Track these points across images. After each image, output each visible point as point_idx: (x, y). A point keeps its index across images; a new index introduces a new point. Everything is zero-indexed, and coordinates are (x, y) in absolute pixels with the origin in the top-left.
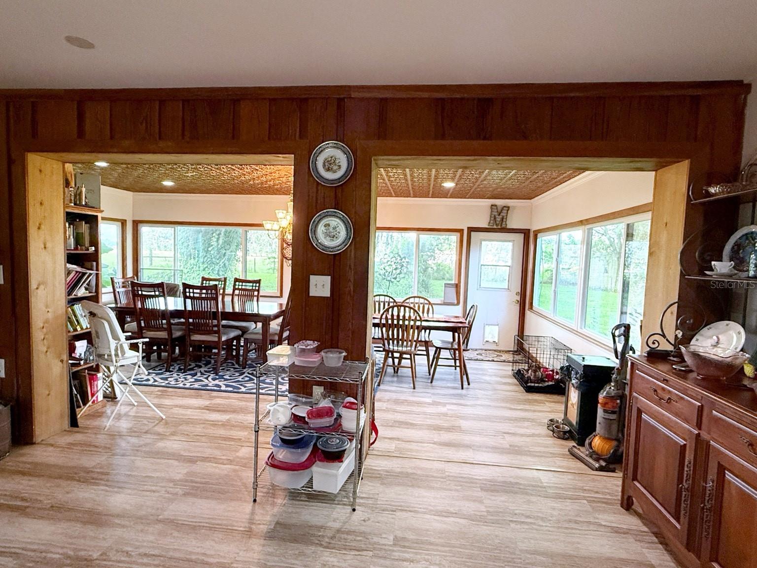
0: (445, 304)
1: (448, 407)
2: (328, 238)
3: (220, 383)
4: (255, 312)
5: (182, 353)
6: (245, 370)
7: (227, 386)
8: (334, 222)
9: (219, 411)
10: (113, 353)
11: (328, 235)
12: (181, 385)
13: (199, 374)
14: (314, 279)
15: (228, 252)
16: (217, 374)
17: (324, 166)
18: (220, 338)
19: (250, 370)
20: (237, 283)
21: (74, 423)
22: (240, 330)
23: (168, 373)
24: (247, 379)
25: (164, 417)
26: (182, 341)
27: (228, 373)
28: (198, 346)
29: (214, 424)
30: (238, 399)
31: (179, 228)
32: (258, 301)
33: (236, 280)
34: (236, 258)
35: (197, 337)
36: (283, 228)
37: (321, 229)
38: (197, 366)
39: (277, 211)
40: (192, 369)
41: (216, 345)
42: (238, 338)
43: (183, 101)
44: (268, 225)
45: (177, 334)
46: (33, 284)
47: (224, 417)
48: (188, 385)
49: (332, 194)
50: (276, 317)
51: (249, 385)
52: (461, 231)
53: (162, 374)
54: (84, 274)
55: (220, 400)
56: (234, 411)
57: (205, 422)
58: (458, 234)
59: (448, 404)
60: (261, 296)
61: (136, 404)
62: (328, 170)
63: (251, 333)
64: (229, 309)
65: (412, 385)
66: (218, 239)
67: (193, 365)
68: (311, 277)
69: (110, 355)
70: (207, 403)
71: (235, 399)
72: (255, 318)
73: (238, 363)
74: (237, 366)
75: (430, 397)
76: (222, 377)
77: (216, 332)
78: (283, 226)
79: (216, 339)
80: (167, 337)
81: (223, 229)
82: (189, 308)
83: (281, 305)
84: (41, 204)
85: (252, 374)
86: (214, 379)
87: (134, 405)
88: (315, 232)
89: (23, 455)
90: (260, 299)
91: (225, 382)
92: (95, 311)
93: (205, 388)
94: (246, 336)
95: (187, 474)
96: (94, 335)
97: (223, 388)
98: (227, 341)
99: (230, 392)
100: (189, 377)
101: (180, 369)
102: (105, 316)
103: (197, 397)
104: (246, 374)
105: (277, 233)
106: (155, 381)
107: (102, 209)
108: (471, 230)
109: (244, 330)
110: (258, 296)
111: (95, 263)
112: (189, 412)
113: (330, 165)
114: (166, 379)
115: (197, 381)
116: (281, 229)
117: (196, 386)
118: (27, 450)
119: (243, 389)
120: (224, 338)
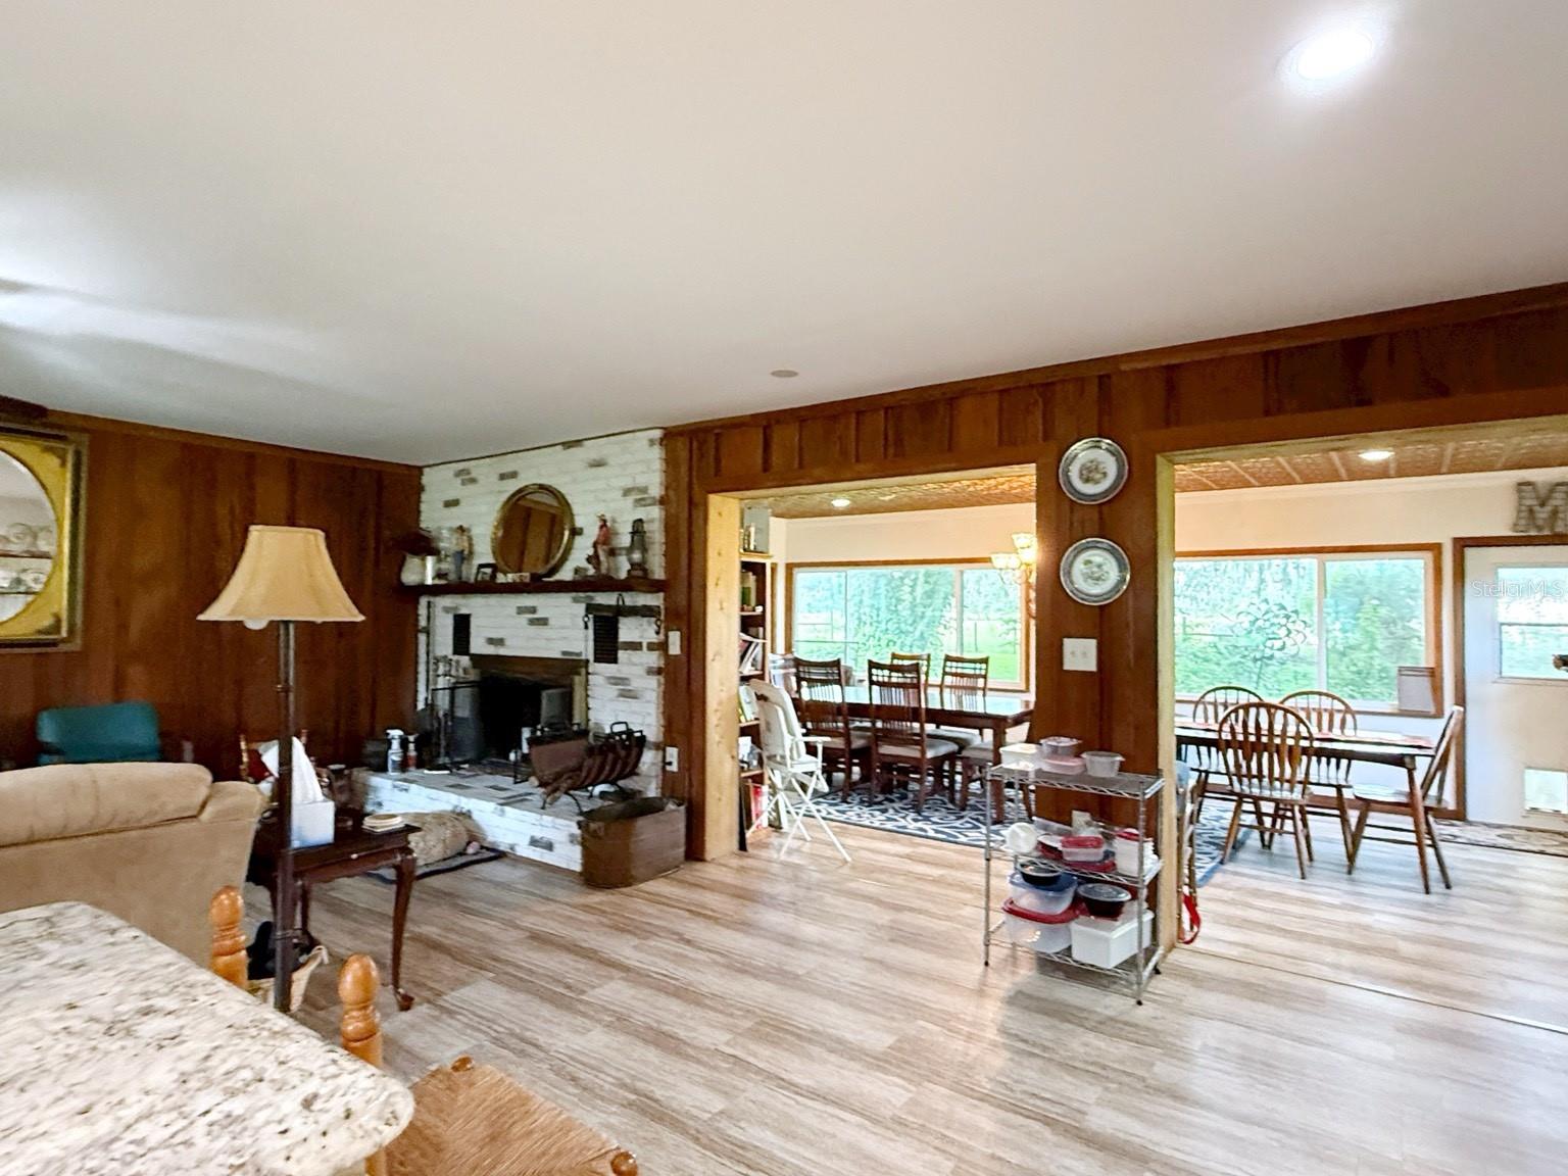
0: (1403, 713)
1: (1377, 916)
2: (1090, 581)
3: (925, 827)
4: (980, 710)
5: (865, 778)
6: (964, 813)
7: (937, 831)
8: (1097, 556)
9: (926, 863)
10: (788, 754)
11: (1090, 577)
12: (867, 823)
13: (891, 811)
14: (1069, 644)
15: (929, 613)
16: (919, 812)
17: (1081, 474)
18: (923, 753)
19: (973, 814)
20: (949, 663)
21: (743, 846)
22: (957, 743)
23: (845, 805)
24: (969, 825)
25: (849, 859)
26: (864, 756)
27: (937, 813)
28: (889, 764)
29: (921, 878)
30: (955, 851)
31: (852, 571)
32: (984, 695)
33: (948, 659)
34: (943, 622)
35: (887, 749)
36: (1028, 565)
37: (1079, 567)
38: (887, 799)
39: (1015, 537)
40: (880, 803)
41: (916, 766)
42: (951, 757)
43: (887, 409)
44: (999, 560)
45: (857, 743)
46: (710, 654)
47: (936, 872)
48: (877, 824)
49: (1096, 516)
50: (1018, 721)
51: (973, 834)
52: (1435, 548)
53: (836, 805)
54: (751, 643)
55: (926, 849)
56: (951, 866)
57: (907, 873)
58: (1429, 556)
59: (1379, 911)
60: (991, 690)
61: (809, 839)
62: (1087, 480)
63: (975, 749)
64: (935, 705)
65: (1298, 872)
66: (913, 587)
67: (881, 798)
68: (1066, 641)
69: (783, 757)
70: (908, 850)
71: (950, 850)
72: (981, 722)
73: (952, 801)
74: (951, 806)
75: (1338, 896)
76: (927, 819)
77: (917, 743)
78: (1027, 561)
79: (917, 755)
80: (842, 747)
81: (922, 569)
82: (876, 701)
83: (1027, 703)
84: (719, 554)
85: (977, 820)
86: (915, 820)
87: (805, 840)
88: (1069, 573)
89: (696, 870)
90: (988, 693)
91: (934, 827)
92: (766, 694)
93: (901, 831)
94: (965, 753)
95: (892, 921)
96: (763, 727)
97: (931, 833)
98: (935, 759)
99: (942, 840)
100: (877, 813)
101: (862, 802)
102: (779, 700)
103: (892, 841)
104: (967, 819)
105: (1018, 573)
106: (829, 813)
107: (771, 553)
108: (1462, 544)
109: (962, 744)
110: (984, 689)
111: (761, 629)
112: (883, 858)
113: (1090, 473)
114: (843, 812)
115: (889, 819)
116: (1023, 567)
117: (889, 825)
118: (698, 866)
119: (962, 839)
120: (930, 754)
